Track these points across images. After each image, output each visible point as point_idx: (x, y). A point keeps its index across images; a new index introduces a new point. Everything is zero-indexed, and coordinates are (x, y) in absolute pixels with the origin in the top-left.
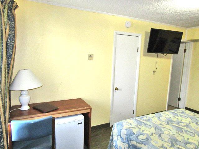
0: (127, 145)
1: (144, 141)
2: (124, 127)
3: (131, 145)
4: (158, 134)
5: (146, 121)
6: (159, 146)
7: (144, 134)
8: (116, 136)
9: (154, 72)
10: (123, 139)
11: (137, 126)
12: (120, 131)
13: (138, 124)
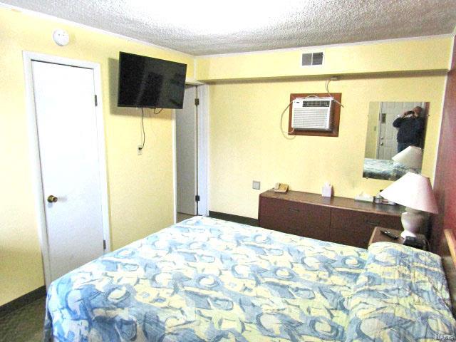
0: (86, 323)
1: (121, 301)
2: (75, 284)
3: (94, 319)
4: (151, 278)
5: (125, 257)
6: (151, 300)
7: (121, 286)
8: (58, 311)
9: (140, 149)
10: (73, 313)
11: (106, 273)
12: (66, 297)
13: (108, 268)
